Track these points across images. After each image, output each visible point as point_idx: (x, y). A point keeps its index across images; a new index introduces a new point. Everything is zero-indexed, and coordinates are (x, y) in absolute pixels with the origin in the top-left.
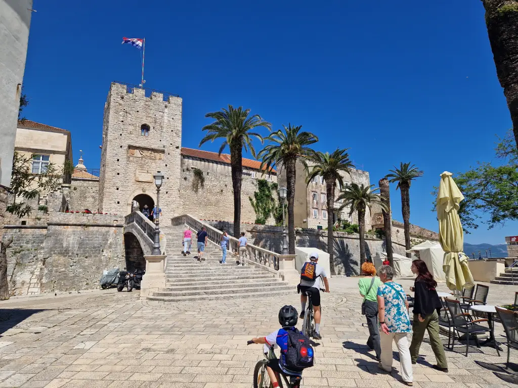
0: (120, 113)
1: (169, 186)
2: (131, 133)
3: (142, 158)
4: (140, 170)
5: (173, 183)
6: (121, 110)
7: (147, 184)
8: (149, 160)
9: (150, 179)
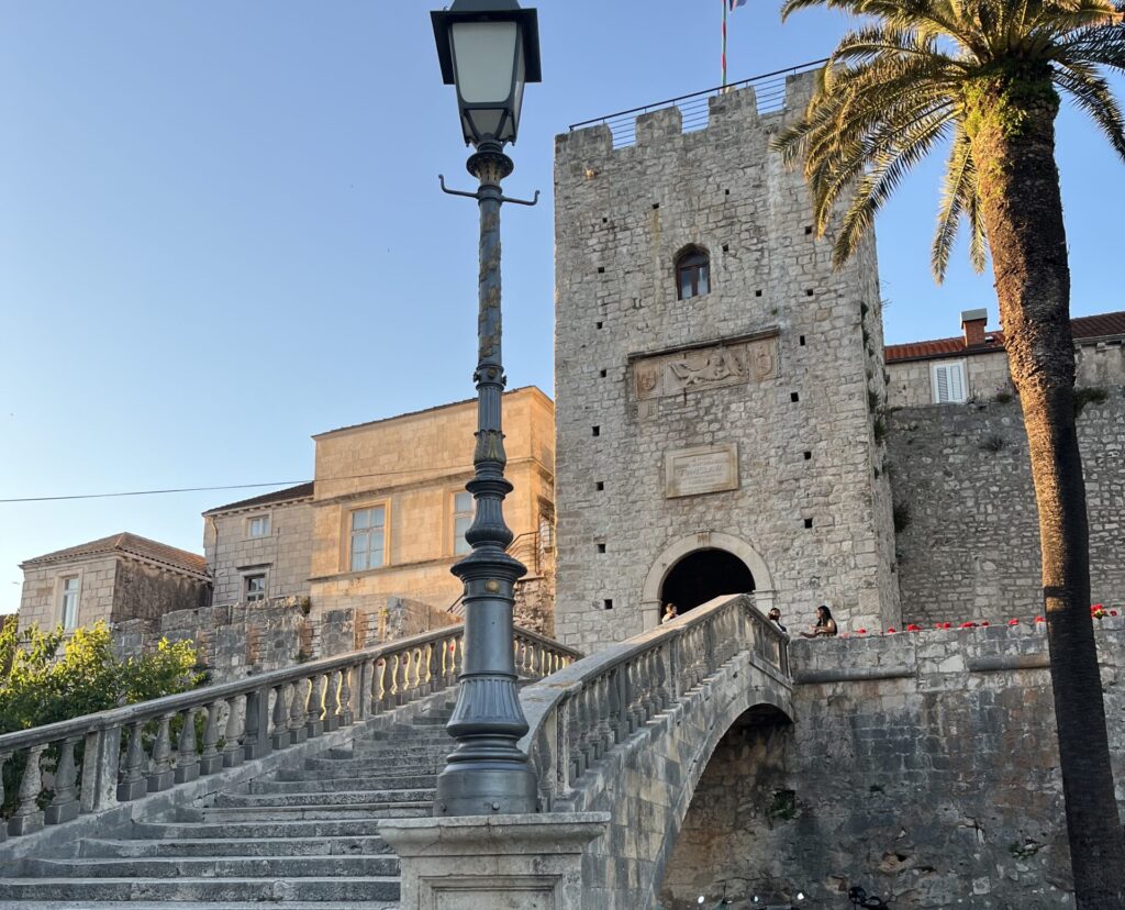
0: (591, 242)
1: (813, 489)
2: (634, 307)
3: (685, 395)
4: (682, 447)
5: (833, 470)
6: (593, 226)
7: (716, 503)
8: (715, 397)
9: (724, 477)
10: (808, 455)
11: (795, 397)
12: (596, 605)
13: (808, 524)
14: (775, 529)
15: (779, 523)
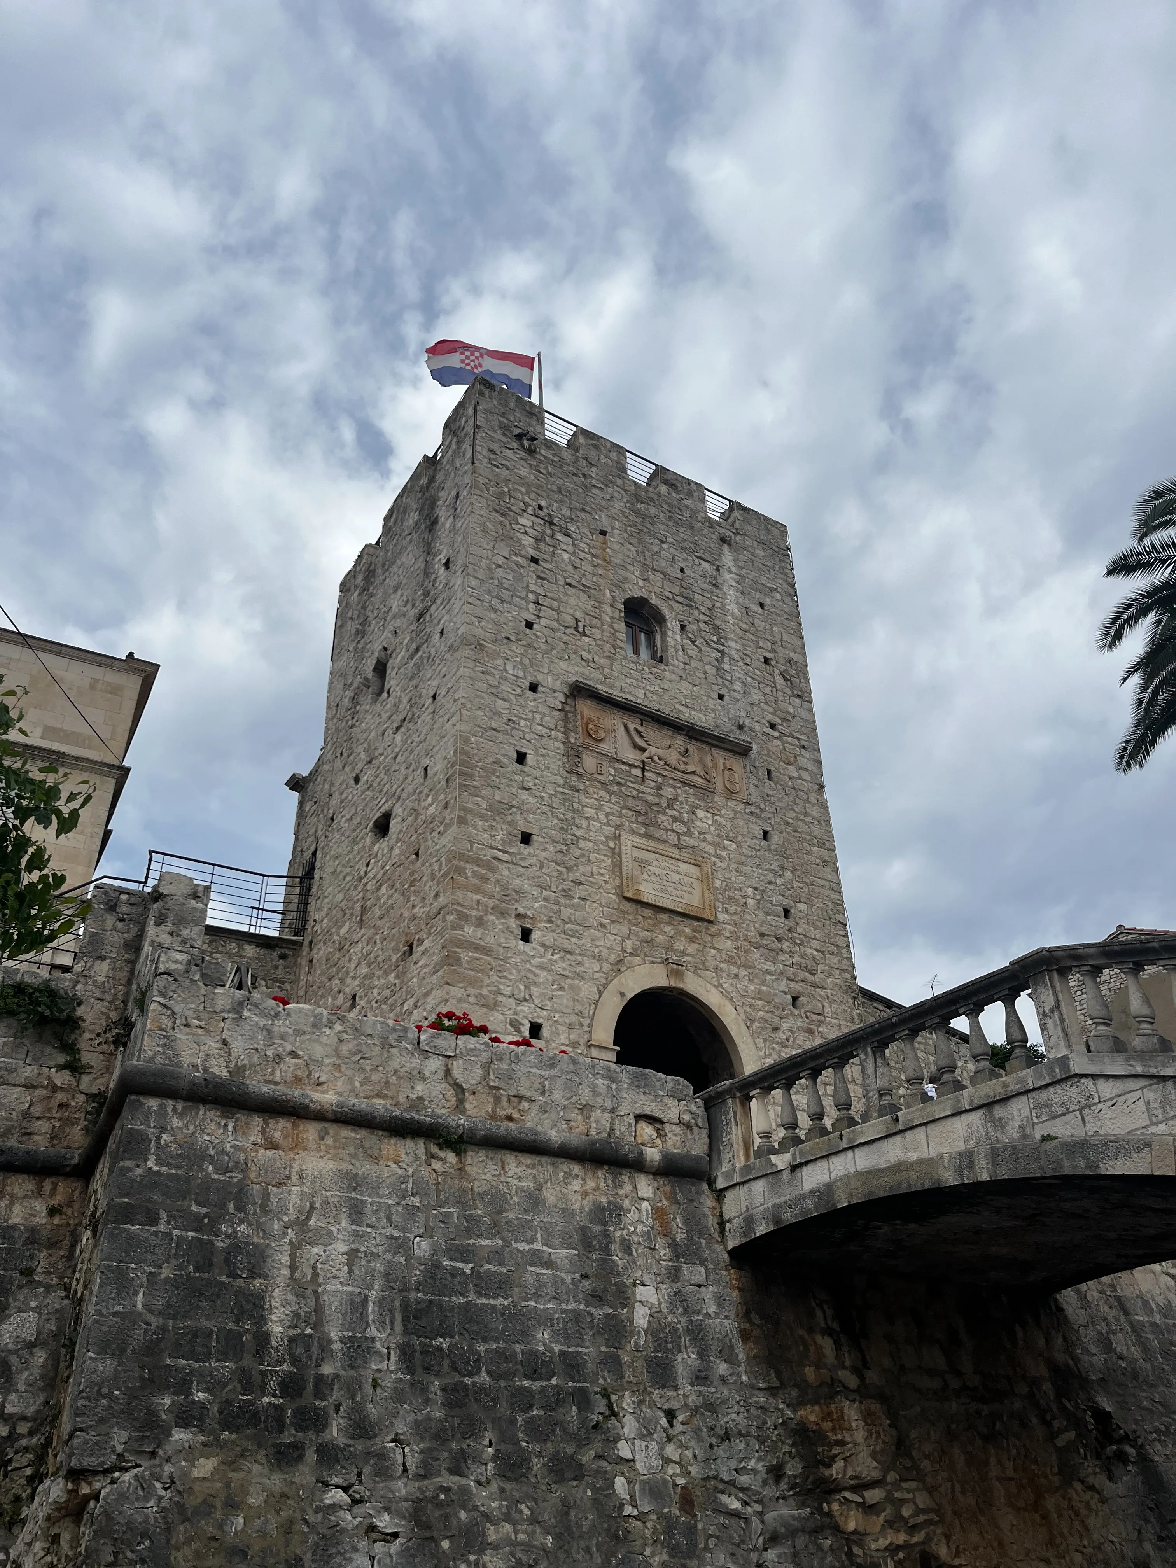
0: (522, 521)
1: (797, 959)
2: (576, 629)
3: (643, 770)
4: (640, 835)
5: (815, 944)
6: (527, 505)
7: (687, 930)
8: (679, 791)
9: (696, 899)
10: (787, 913)
11: (766, 836)
12: (515, 1024)
13: (795, 1002)
14: (759, 994)
15: (764, 988)
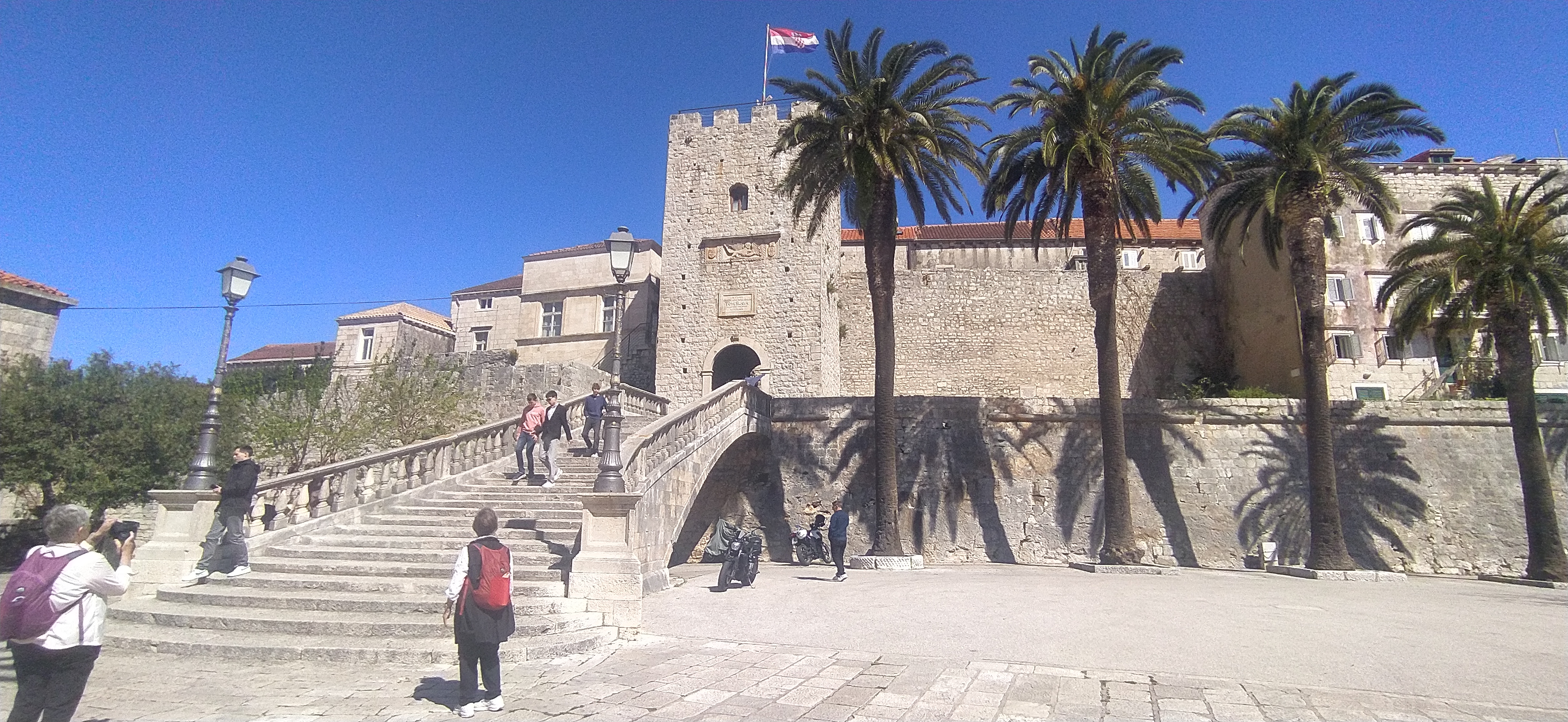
0: (686, 175)
1: (793, 318)
2: (707, 213)
3: (731, 263)
4: (728, 290)
6: (688, 166)
7: (744, 321)
8: (747, 265)
9: (747, 310)
10: (791, 300)
11: (787, 269)
12: (678, 371)
13: (790, 336)
14: (772, 336)
15: (775, 333)
